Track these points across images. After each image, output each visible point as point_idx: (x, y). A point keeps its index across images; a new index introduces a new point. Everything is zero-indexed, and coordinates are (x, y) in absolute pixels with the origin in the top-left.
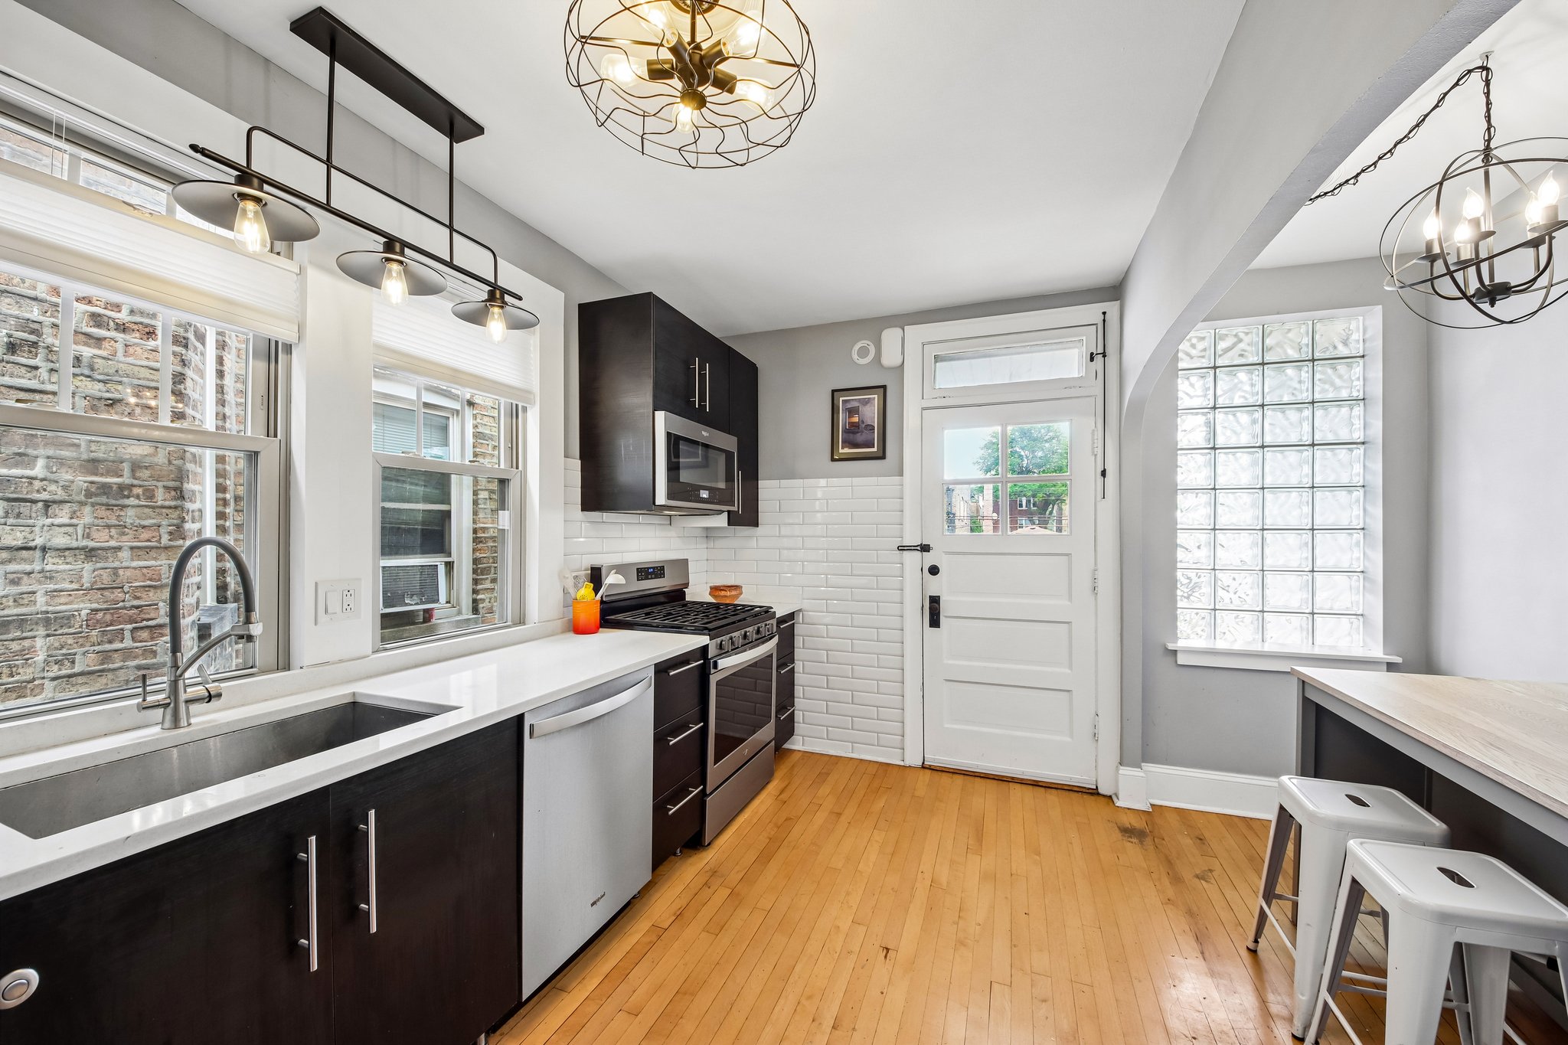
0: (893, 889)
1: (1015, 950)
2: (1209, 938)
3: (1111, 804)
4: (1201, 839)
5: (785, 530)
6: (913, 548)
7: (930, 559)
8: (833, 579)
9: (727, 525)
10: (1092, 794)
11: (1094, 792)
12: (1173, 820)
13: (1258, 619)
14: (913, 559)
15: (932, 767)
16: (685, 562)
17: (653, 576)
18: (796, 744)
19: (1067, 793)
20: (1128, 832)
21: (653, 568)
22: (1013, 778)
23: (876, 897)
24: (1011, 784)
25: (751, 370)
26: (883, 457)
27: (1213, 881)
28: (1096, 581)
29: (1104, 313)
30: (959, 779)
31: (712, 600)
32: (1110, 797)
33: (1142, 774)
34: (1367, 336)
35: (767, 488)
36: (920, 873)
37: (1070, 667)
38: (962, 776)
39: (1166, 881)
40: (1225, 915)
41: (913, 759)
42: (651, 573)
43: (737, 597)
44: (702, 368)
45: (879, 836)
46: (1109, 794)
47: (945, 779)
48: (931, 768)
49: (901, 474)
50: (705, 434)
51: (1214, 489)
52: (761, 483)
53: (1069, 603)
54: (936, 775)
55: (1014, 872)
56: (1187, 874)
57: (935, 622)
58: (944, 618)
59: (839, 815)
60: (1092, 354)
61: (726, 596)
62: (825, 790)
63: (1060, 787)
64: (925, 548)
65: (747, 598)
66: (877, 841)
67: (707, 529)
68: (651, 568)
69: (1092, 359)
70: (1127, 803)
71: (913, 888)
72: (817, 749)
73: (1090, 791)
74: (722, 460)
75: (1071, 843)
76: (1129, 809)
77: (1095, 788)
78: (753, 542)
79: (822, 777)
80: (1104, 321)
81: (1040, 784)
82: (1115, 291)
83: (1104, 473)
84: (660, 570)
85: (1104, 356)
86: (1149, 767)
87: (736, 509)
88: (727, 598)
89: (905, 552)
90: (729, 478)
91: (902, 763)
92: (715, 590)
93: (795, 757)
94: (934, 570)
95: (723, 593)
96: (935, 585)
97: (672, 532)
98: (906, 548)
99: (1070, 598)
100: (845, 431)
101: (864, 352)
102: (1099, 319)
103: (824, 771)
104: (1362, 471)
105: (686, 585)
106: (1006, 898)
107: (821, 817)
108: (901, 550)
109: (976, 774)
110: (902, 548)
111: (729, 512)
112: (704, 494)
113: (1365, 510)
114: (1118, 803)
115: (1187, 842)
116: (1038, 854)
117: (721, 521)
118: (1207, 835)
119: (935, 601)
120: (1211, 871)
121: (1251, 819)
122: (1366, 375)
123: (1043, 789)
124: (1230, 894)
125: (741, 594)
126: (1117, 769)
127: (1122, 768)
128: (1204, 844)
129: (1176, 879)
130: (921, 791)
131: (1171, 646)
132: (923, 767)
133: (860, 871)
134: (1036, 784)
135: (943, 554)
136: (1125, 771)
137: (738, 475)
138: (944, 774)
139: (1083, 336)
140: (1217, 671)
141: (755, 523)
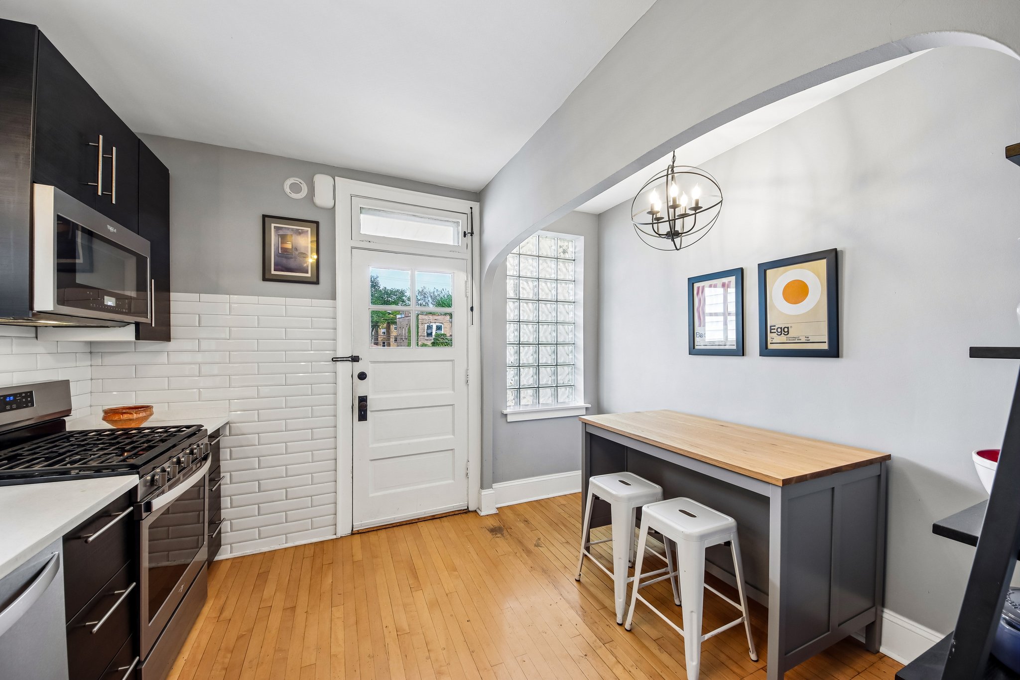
0: (369, 656)
1: (474, 654)
2: (559, 583)
3: (478, 515)
4: (526, 521)
5: (205, 345)
6: (345, 359)
7: (359, 367)
8: (264, 391)
9: (134, 340)
10: (466, 513)
11: (466, 511)
12: (509, 513)
13: (536, 392)
14: (345, 368)
15: (360, 531)
16: (66, 384)
17: (14, 406)
18: (224, 554)
19: (452, 517)
20: (494, 531)
21: (15, 395)
22: (418, 519)
23: (358, 671)
24: (418, 523)
25: (163, 174)
26: (317, 282)
27: (543, 546)
28: (468, 376)
29: (471, 208)
30: (383, 534)
31: (107, 426)
32: (475, 511)
33: (493, 492)
34: (576, 250)
35: (179, 301)
36: (384, 628)
37: (453, 434)
38: (384, 530)
39: (524, 555)
40: (557, 564)
41: (344, 530)
42: (10, 403)
43: (145, 419)
44: (107, 150)
45: (338, 613)
46: (474, 509)
47: (373, 537)
48: (359, 533)
49: (334, 298)
50: (111, 229)
51: (519, 322)
52: (173, 295)
53: (453, 392)
54: (365, 536)
55: (447, 592)
56: (531, 547)
57: (363, 417)
58: (370, 412)
59: (293, 608)
60: (465, 232)
61: (130, 420)
62: (269, 590)
63: (448, 514)
64: (355, 359)
65: (161, 418)
66: (338, 618)
67: (91, 343)
68: (10, 396)
69: (465, 236)
70: (486, 512)
71: (385, 646)
72: (249, 552)
73: (465, 511)
74: (131, 264)
75: (470, 553)
76: (487, 515)
77: (467, 508)
78: (164, 358)
79: (263, 577)
80: (472, 213)
81: (436, 517)
82: (478, 195)
83: (472, 309)
84: (26, 397)
85: (472, 235)
86: (495, 486)
87: (148, 321)
88: (133, 421)
89: (338, 363)
90: (141, 286)
91: (334, 537)
92: (109, 414)
93: (224, 569)
94: (362, 376)
95: (126, 416)
96: (363, 388)
97: (39, 348)
98: (339, 359)
99: (454, 389)
100: (277, 255)
101: (295, 188)
102: (468, 211)
103: (261, 571)
104: (573, 316)
105: (68, 412)
106: (452, 615)
107: (275, 619)
108: (335, 361)
109: (394, 525)
110: (335, 360)
111: (137, 324)
112: (110, 302)
113: (575, 335)
114: (482, 514)
115: (521, 525)
116: (455, 570)
117: (128, 334)
118: (527, 517)
119: (363, 400)
120: (539, 539)
121: (540, 500)
122: (576, 269)
123: (438, 520)
124: (552, 549)
125: (151, 414)
126: (479, 493)
127: (483, 491)
128: (529, 523)
129: (528, 552)
130: (359, 556)
131: (505, 412)
132: (353, 534)
133: (334, 655)
134: (433, 518)
135: (370, 363)
136: (485, 492)
137: (151, 284)
138: (370, 533)
139: (460, 219)
140: (524, 423)
141: (167, 338)
